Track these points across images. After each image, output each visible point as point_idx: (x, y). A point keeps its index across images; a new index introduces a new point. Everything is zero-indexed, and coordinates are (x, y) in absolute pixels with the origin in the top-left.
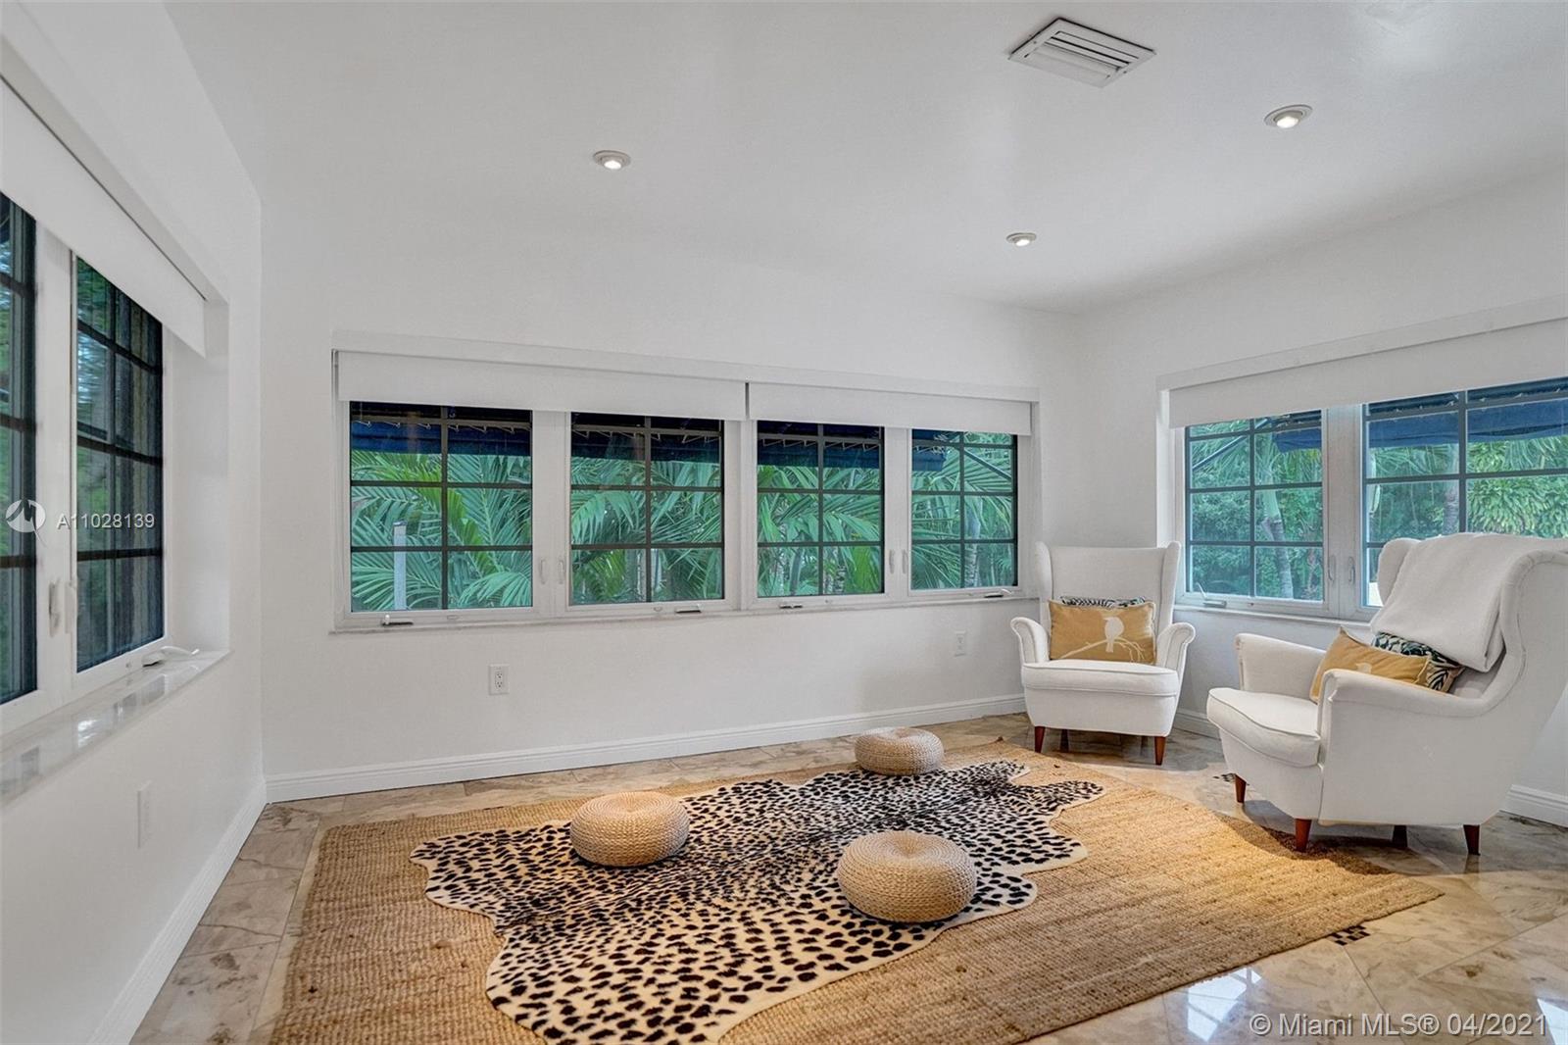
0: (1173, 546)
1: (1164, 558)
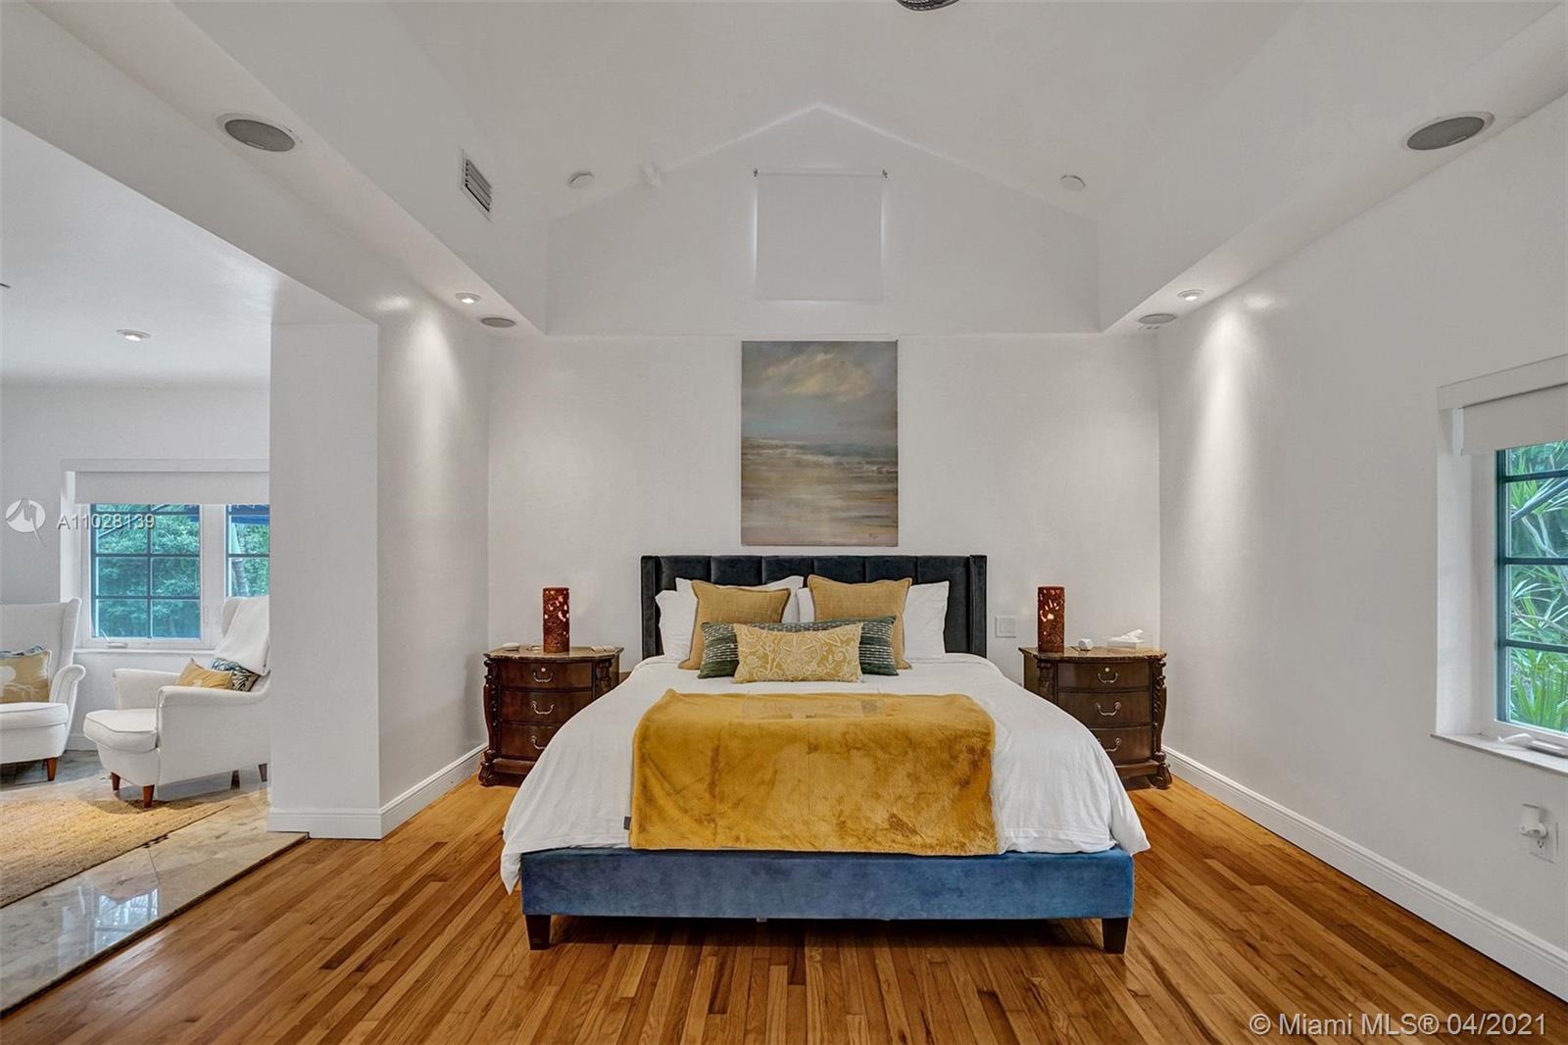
1: (65, 611)
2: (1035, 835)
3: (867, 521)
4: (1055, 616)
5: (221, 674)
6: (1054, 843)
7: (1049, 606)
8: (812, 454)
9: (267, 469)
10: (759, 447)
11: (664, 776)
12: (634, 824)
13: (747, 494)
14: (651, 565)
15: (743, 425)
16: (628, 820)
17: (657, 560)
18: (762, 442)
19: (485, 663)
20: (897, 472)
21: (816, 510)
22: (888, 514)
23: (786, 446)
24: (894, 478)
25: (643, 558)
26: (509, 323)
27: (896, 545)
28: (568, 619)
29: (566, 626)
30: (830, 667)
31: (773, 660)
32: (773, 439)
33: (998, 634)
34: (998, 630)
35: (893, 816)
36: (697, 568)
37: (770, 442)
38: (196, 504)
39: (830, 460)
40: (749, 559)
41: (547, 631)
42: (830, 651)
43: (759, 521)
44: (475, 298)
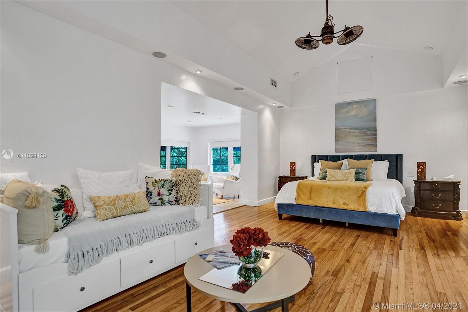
0: (210, 165)
1: (209, 167)
2: (376, 209)
3: (368, 146)
4: (421, 170)
5: (232, 177)
6: (380, 211)
7: (420, 167)
8: (353, 130)
9: (240, 140)
10: (339, 129)
11: (302, 192)
12: (296, 200)
13: (337, 140)
14: (314, 157)
15: (336, 124)
16: (295, 199)
17: (315, 156)
18: (340, 128)
19: (278, 178)
20: (376, 133)
21: (354, 143)
22: (374, 143)
23: (346, 128)
24: (375, 134)
25: (312, 156)
26: (283, 107)
27: (376, 152)
28: (295, 169)
29: (295, 170)
30: (346, 178)
31: (334, 176)
32: (343, 127)
33: (408, 175)
34: (408, 174)
35: (344, 202)
36: (325, 158)
37: (342, 127)
38: (227, 147)
39: (358, 131)
40: (337, 156)
41: (291, 171)
42: (347, 174)
43: (340, 147)
44: (275, 104)
